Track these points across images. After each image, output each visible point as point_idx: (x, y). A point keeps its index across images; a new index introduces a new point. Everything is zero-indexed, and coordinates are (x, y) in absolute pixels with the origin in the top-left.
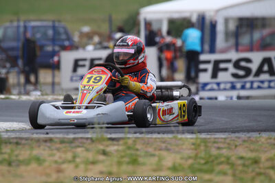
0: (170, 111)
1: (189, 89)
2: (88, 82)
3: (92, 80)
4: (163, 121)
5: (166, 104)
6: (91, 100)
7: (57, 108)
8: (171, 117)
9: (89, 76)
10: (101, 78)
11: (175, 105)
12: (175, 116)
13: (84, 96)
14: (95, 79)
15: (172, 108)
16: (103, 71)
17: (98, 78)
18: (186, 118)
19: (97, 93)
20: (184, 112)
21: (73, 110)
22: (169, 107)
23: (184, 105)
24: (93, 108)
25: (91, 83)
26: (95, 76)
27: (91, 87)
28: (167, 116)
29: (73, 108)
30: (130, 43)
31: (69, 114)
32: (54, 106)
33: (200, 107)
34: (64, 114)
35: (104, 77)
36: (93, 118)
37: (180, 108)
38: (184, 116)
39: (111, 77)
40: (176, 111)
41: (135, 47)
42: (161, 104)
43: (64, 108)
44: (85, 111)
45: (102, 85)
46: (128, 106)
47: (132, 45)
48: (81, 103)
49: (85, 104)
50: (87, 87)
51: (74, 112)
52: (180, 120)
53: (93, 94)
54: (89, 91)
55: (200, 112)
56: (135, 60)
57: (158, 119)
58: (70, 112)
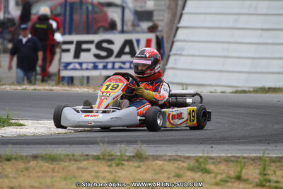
0: (180, 116)
1: (201, 97)
2: (107, 89)
3: (110, 87)
4: (173, 124)
5: (176, 109)
6: (108, 105)
7: (78, 112)
9: (108, 83)
10: (118, 86)
12: (184, 120)
13: (101, 101)
14: (113, 86)
15: (181, 113)
16: (120, 79)
17: (115, 86)
18: (195, 122)
19: (114, 99)
20: (193, 117)
21: (91, 114)
23: (193, 111)
24: (108, 112)
25: (109, 90)
26: (112, 84)
27: (108, 94)
28: (176, 120)
30: (147, 56)
31: (87, 118)
32: (75, 110)
33: (210, 113)
34: (83, 118)
35: (120, 84)
36: (108, 121)
37: (190, 114)
38: (193, 121)
39: (126, 85)
40: (185, 116)
41: (152, 59)
42: (171, 110)
44: (101, 115)
45: (119, 92)
46: (139, 111)
47: (149, 57)
48: (99, 107)
49: (102, 108)
50: (104, 94)
51: (91, 116)
52: (189, 124)
53: (109, 101)
54: (106, 97)
55: (210, 117)
56: (152, 70)
57: (168, 123)
58: (88, 116)
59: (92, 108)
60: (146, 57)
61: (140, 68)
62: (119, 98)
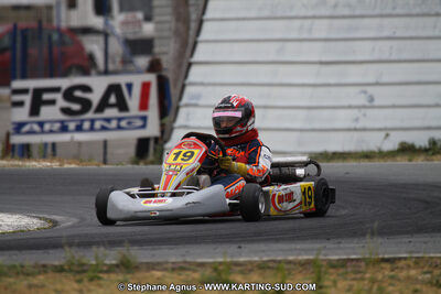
0: (289, 197)
1: (318, 166)
2: (175, 159)
3: (181, 156)
4: (280, 211)
5: (283, 187)
6: (179, 185)
7: (133, 196)
8: (291, 205)
9: (177, 151)
10: (193, 153)
11: (297, 188)
12: (296, 203)
13: (169, 178)
14: (185, 155)
15: (292, 193)
16: (195, 144)
17: (189, 154)
18: (312, 206)
19: (187, 174)
20: (310, 197)
21: (153, 199)
22: (288, 191)
23: (309, 188)
24: (181, 194)
25: (179, 160)
26: (184, 151)
27: (178, 167)
28: (285, 204)
29: (154, 196)
30: (235, 104)
31: (148, 205)
32: (128, 193)
33: (333, 190)
34: (142, 205)
35: (196, 152)
36: (181, 209)
37: (304, 193)
38: (310, 203)
39: (206, 152)
40: (298, 197)
41: (243, 109)
42: (276, 188)
43: (142, 196)
45: (194, 163)
46: (229, 190)
47: (238, 106)
48: (165, 189)
49: (171, 189)
50: (173, 167)
51: (155, 202)
52: (304, 209)
53: (181, 177)
54: (176, 172)
55: (333, 197)
56: (242, 127)
57: (272, 208)
58: (150, 202)
59: (154, 189)
60: (232, 107)
61: (224, 125)
62: (195, 173)
